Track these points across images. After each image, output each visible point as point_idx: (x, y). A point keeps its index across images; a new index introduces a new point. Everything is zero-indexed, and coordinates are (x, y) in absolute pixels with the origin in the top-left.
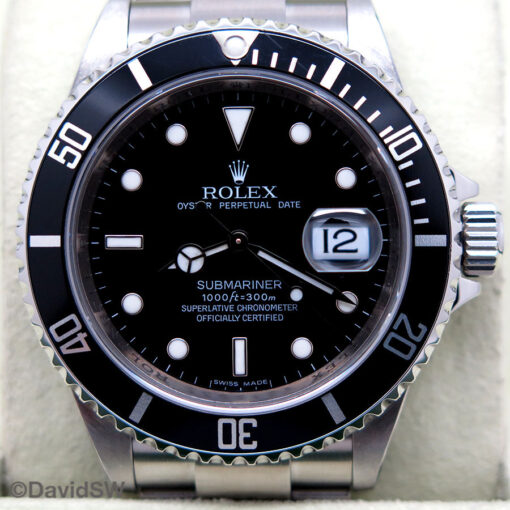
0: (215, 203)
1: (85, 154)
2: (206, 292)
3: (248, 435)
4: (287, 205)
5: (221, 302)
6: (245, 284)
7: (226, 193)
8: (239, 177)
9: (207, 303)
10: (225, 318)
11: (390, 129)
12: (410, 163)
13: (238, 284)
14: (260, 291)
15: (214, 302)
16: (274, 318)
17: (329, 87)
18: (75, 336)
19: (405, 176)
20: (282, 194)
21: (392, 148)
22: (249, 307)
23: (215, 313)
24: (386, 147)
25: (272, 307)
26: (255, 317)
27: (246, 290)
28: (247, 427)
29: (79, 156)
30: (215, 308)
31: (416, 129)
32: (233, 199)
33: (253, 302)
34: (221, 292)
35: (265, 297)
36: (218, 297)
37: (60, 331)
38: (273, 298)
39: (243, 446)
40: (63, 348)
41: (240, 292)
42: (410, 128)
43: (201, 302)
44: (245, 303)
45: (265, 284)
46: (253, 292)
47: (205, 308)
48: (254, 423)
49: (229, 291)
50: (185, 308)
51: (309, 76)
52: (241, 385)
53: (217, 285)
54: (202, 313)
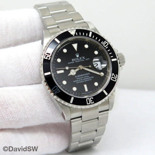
0: (75, 62)
1: (51, 56)
2: (77, 78)
3: (92, 101)
4: (87, 59)
5: (80, 79)
6: (83, 75)
7: (76, 59)
8: (78, 56)
9: (77, 80)
10: (82, 82)
11: (103, 42)
12: (107, 47)
13: (82, 75)
14: (86, 76)
15: (79, 79)
16: (90, 80)
17: (91, 36)
18: (57, 90)
19: (107, 49)
20: (86, 58)
21: (104, 45)
22: (85, 79)
23: (79, 81)
24: (103, 45)
25: (89, 78)
26: (87, 80)
27: (84, 76)
28: (92, 99)
29: (50, 57)
30: (79, 80)
31: (107, 41)
32: (77, 60)
33: (86, 78)
34: (80, 77)
35: (87, 76)
36: (79, 78)
37: (54, 90)
38: (89, 76)
39: (91, 103)
40: (55, 92)
41: (83, 76)
42: (105, 41)
43: (76, 80)
44: (84, 78)
45: (87, 74)
46: (85, 76)
47: (77, 81)
48: (92, 98)
49: (81, 77)
50: (74, 81)
51: (87, 35)
52: (87, 93)
53: (79, 76)
54: (77, 82)
